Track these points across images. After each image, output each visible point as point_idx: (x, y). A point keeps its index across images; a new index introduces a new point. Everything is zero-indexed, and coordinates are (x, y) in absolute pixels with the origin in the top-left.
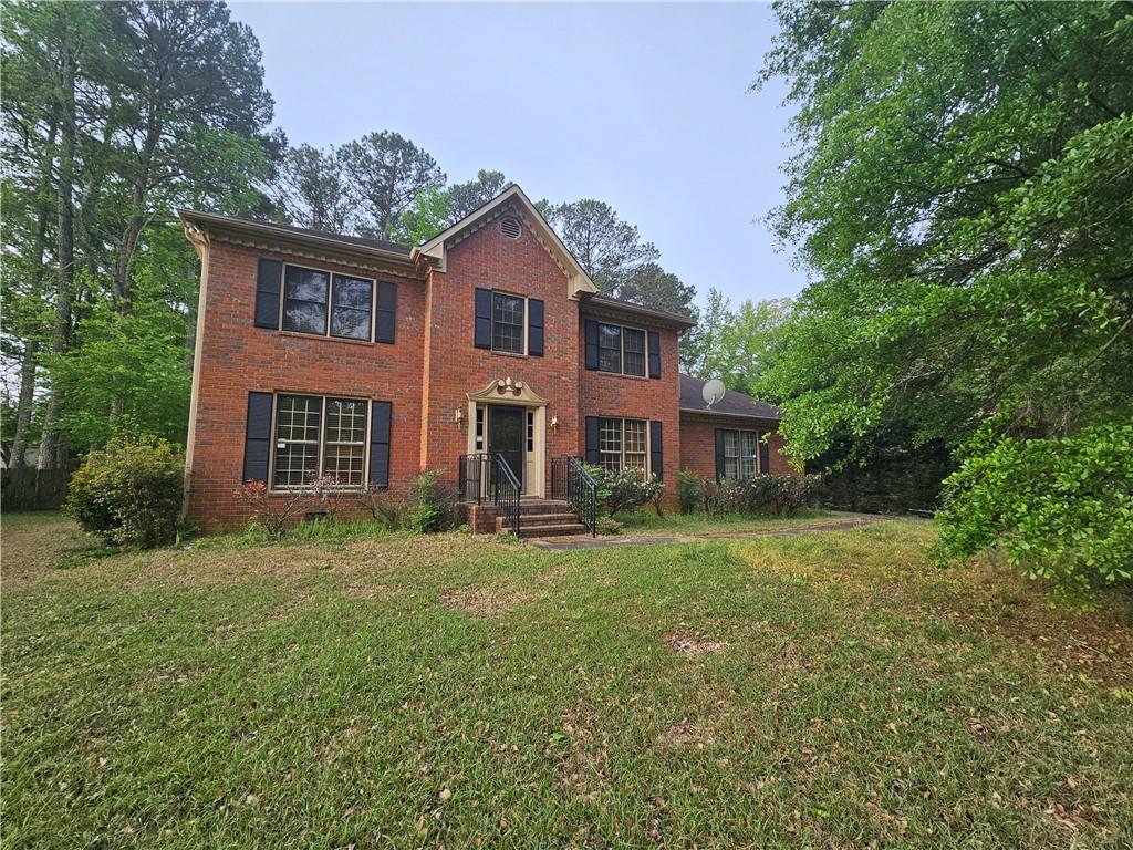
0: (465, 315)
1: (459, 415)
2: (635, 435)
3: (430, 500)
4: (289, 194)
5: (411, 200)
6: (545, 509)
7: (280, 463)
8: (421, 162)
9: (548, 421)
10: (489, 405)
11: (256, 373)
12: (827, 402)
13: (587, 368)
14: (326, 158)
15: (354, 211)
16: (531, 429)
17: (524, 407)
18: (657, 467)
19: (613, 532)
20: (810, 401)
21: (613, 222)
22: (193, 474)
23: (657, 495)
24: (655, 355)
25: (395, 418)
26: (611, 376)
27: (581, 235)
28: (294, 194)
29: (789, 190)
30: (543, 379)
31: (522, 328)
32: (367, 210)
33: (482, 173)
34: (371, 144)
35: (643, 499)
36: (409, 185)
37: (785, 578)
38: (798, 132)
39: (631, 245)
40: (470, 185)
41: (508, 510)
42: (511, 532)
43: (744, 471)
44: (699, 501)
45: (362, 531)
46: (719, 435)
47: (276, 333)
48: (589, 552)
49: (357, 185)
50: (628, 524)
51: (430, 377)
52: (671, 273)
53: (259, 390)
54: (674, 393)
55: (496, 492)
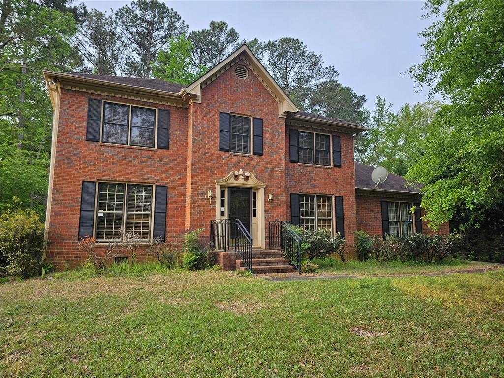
0: (213, 130)
1: (210, 194)
2: (324, 206)
3: (195, 249)
4: (83, 42)
5: (164, 43)
6: (267, 255)
7: (100, 226)
8: (171, 17)
9: (266, 197)
10: (229, 187)
11: (86, 169)
12: (451, 187)
13: (291, 162)
14: (107, 17)
15: (125, 52)
16: (255, 203)
17: (250, 189)
18: (340, 227)
19: (312, 271)
20: (440, 187)
21: (304, 52)
22: (49, 233)
23: (340, 248)
24: (337, 151)
25: (170, 196)
26: (307, 166)
27: (281, 62)
28: (86, 42)
29: (426, 47)
30: (262, 170)
31: (248, 137)
32: (133, 51)
33: (212, 23)
34: (137, 6)
35: (331, 249)
36: (162, 33)
37: (427, 300)
38: (432, 9)
39: (317, 68)
40: (203, 31)
41: (244, 256)
42: (246, 270)
43: (403, 232)
44: (371, 252)
45: (153, 269)
46: (384, 205)
47: (98, 144)
48: (299, 282)
49: (127, 34)
50: (322, 267)
51: (192, 170)
52: (347, 86)
53: (89, 180)
54: (351, 177)
55: (236, 243)
